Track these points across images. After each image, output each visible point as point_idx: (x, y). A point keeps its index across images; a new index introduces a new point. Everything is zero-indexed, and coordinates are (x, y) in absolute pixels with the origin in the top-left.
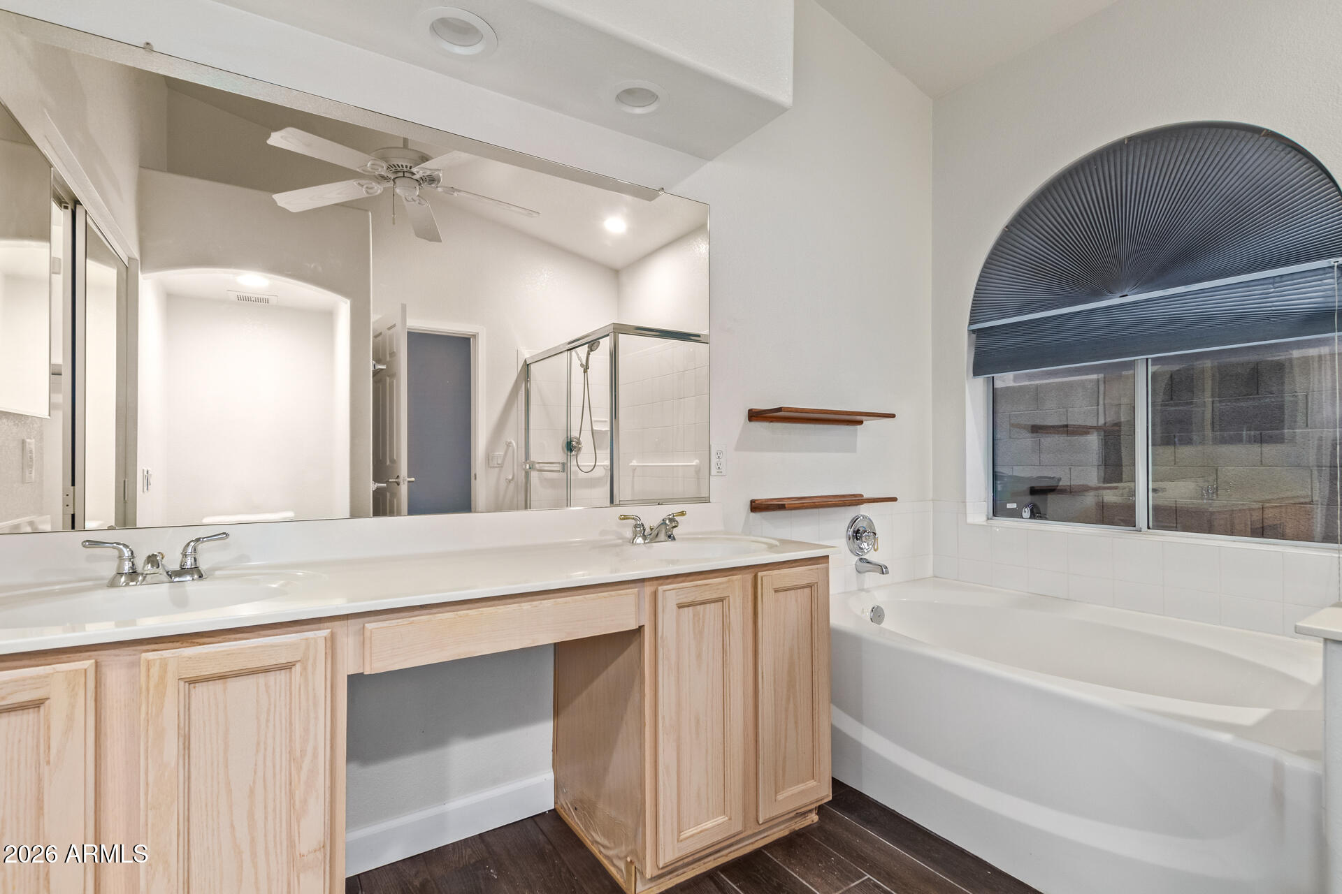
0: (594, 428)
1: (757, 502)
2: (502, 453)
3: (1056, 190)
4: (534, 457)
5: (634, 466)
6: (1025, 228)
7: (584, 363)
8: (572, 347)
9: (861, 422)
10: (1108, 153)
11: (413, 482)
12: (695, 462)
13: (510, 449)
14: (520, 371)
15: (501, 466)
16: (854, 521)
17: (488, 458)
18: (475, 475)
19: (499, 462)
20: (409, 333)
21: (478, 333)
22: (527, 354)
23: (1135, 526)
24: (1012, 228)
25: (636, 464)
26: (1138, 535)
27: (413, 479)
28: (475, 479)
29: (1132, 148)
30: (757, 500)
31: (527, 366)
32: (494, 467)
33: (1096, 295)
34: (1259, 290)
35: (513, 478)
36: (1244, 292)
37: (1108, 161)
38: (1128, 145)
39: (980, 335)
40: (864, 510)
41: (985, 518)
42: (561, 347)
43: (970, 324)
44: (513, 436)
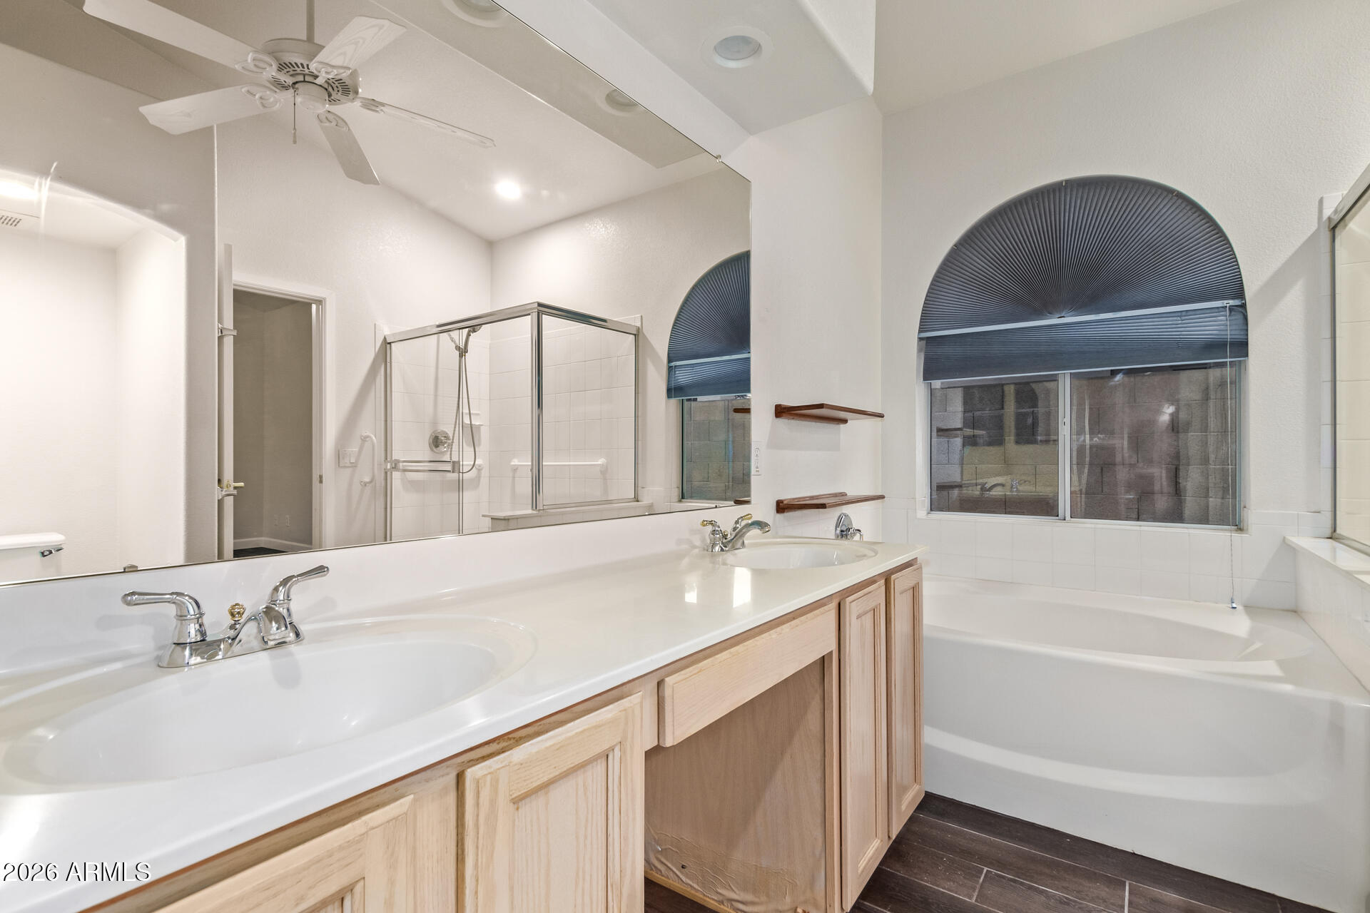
0: (473, 423)
1: (785, 502)
2: (356, 450)
3: (1002, 217)
4: (397, 454)
5: (515, 465)
6: (973, 248)
7: (462, 346)
8: (445, 328)
9: (845, 421)
10: (1048, 191)
11: (241, 487)
12: (601, 461)
13: (368, 445)
14: (379, 351)
15: (354, 466)
16: (840, 519)
17: (339, 456)
18: (321, 477)
19: (353, 461)
20: (235, 292)
21: (325, 299)
22: (386, 330)
23: (1058, 516)
24: (960, 247)
25: (517, 463)
26: (1062, 524)
27: (242, 484)
28: (321, 482)
29: (1069, 190)
30: (785, 500)
31: (387, 344)
32: (345, 467)
33: (1038, 314)
34: (1170, 321)
35: (371, 482)
36: (1157, 321)
37: (1049, 197)
38: (1066, 187)
39: (929, 344)
40: (847, 509)
41: (925, 513)
42: (429, 328)
43: (920, 331)
44: (369, 427)
